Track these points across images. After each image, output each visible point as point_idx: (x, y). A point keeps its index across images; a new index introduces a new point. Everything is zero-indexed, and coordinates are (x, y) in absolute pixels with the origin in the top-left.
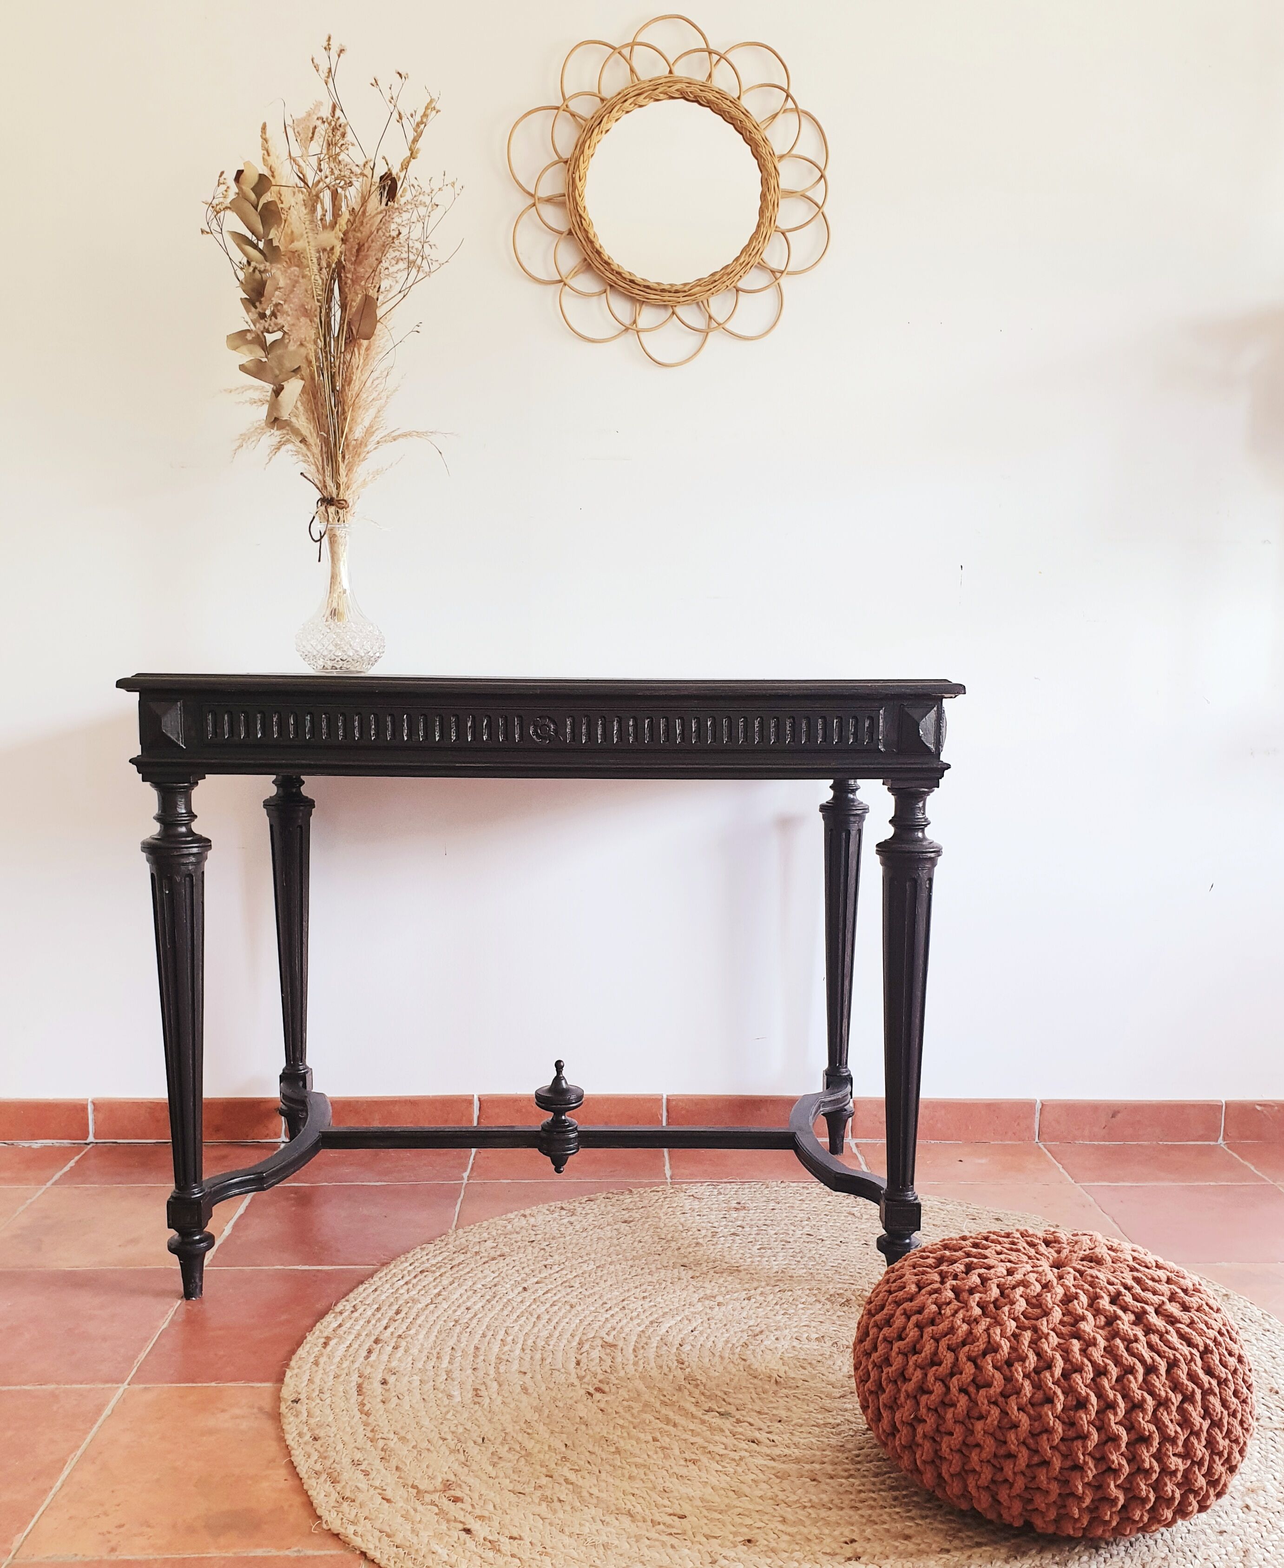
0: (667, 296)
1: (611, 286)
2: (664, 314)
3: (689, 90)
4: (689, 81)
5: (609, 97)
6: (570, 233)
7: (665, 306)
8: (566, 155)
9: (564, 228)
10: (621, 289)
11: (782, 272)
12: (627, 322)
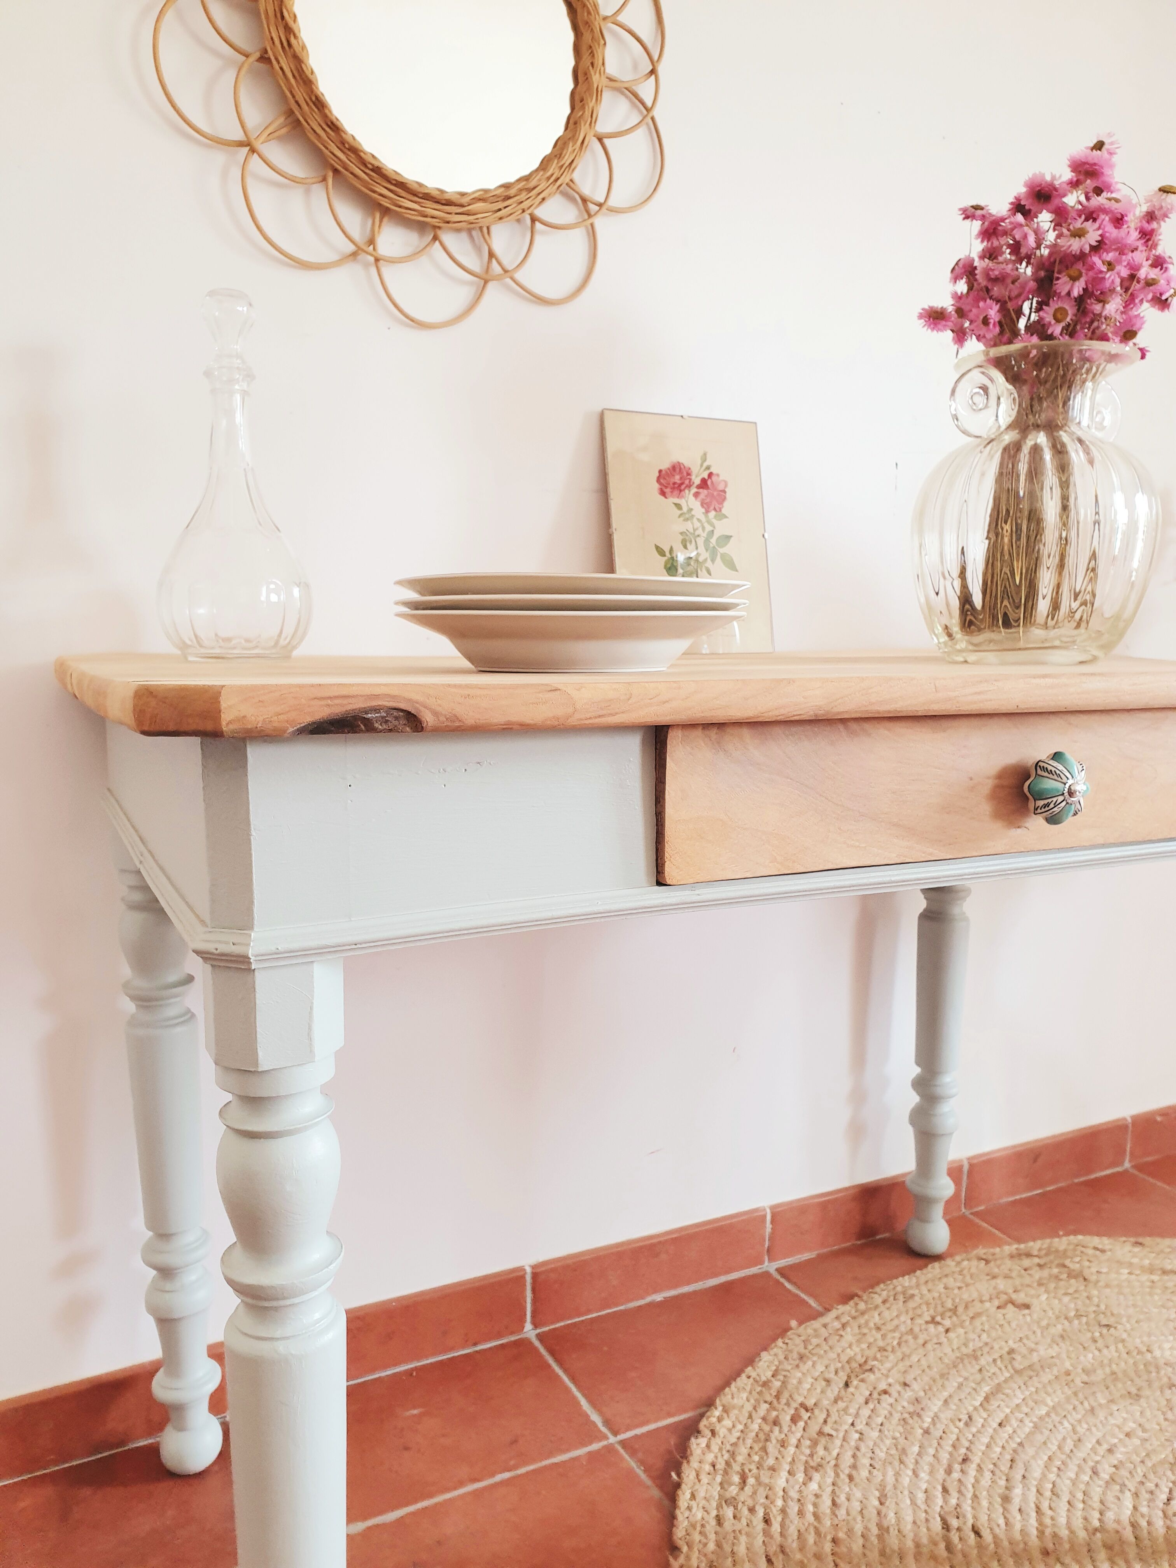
0: (430, 209)
1: (336, 171)
2: (419, 239)
6: (264, 58)
7: (423, 226)
9: (255, 48)
10: (354, 181)
11: (600, 205)
12: (361, 240)
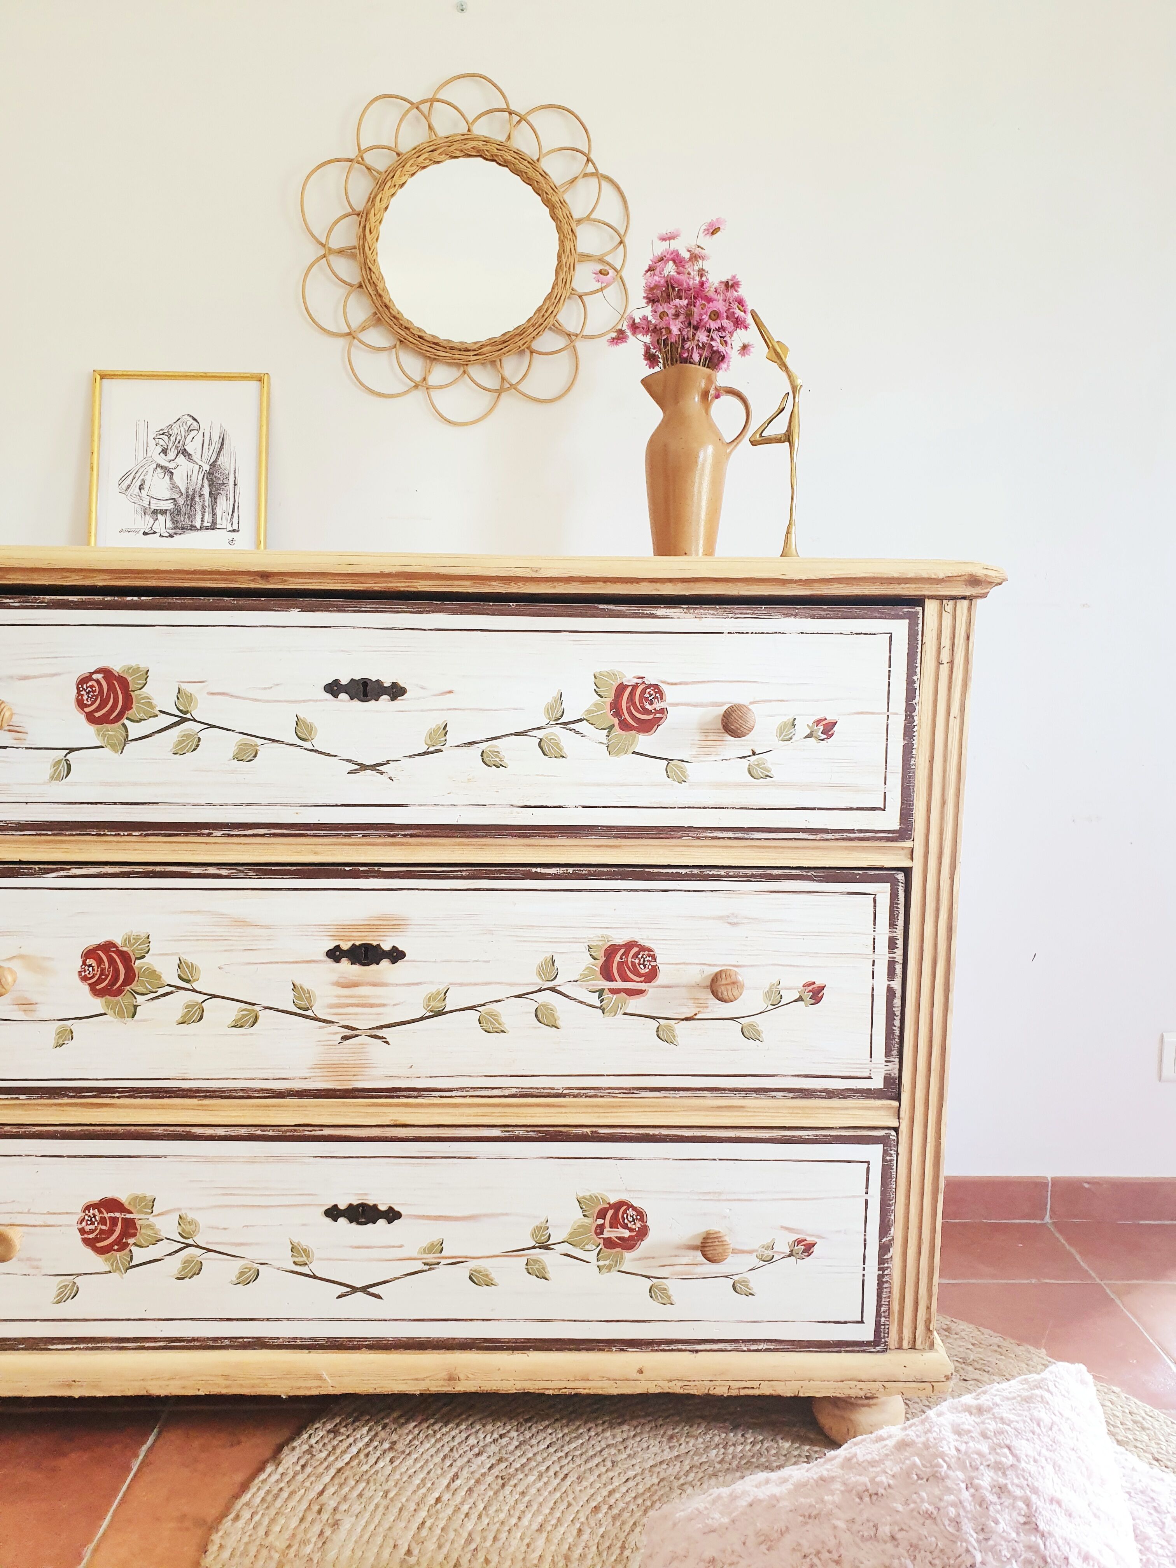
0: (458, 355)
1: (401, 341)
2: (454, 372)
3: (485, 148)
4: (485, 139)
5: (404, 152)
6: (360, 286)
7: (458, 365)
8: (359, 208)
9: (355, 282)
10: (411, 345)
11: (577, 336)
12: (418, 378)
